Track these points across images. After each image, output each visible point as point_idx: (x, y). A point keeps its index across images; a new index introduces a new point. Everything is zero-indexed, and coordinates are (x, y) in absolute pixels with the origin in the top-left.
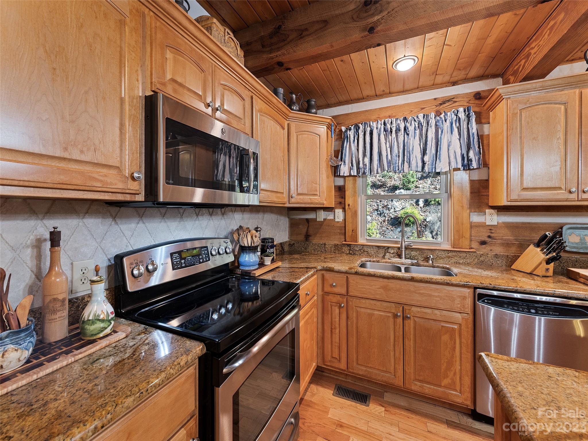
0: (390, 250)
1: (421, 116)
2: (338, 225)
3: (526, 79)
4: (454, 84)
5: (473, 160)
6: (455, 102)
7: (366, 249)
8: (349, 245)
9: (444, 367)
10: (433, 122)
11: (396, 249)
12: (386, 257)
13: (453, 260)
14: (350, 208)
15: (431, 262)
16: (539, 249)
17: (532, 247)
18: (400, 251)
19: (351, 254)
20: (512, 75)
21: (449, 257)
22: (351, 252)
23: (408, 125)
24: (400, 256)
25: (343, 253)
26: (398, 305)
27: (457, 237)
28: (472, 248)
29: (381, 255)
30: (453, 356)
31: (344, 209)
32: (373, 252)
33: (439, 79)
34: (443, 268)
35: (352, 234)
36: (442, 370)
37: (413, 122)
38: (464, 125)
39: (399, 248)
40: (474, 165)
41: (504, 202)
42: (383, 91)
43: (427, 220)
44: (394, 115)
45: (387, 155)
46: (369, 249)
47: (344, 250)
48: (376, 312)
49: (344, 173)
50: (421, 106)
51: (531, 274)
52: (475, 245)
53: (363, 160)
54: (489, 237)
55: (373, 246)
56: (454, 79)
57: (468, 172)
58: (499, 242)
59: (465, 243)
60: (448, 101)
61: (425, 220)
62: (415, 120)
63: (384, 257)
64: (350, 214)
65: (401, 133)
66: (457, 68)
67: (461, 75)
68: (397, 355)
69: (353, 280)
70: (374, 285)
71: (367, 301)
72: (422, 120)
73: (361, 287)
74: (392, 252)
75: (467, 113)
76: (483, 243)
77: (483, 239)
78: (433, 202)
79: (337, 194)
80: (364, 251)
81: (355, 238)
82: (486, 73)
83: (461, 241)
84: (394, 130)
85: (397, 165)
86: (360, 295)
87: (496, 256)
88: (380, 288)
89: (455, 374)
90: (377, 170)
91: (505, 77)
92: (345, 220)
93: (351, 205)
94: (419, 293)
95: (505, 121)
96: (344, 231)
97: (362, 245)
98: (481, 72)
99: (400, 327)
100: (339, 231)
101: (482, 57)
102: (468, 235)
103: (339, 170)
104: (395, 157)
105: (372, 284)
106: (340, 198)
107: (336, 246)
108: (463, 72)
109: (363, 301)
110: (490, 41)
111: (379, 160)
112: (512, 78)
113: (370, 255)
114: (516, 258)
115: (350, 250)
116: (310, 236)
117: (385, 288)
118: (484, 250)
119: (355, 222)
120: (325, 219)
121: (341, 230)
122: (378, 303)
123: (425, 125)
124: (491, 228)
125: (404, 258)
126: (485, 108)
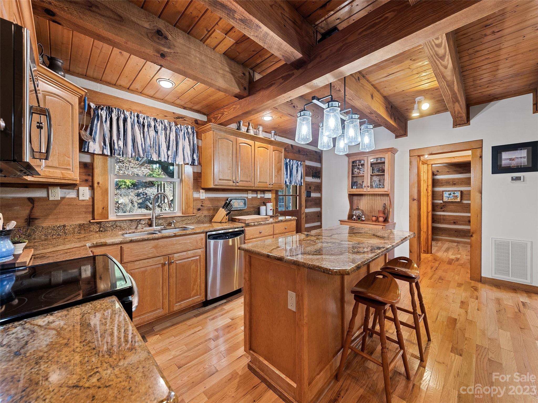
0: (142, 222)
1: (166, 122)
2: (84, 203)
3: (221, 124)
4: (185, 108)
5: (196, 160)
6: (185, 120)
7: (118, 224)
8: (98, 223)
9: (192, 285)
10: (174, 128)
11: (147, 220)
12: (138, 228)
13: (185, 222)
14: (100, 187)
15: (173, 225)
16: (224, 210)
17: (221, 208)
18: (150, 221)
19: (102, 231)
20: (213, 118)
21: (182, 221)
22: (101, 229)
23: (157, 125)
24: (151, 225)
25: (92, 231)
26: (165, 257)
27: (186, 207)
28: (194, 213)
29: (134, 227)
30: (196, 276)
31: (92, 187)
32: (126, 226)
33: (178, 102)
34: (181, 228)
35: (102, 212)
36: (192, 287)
37: (160, 124)
38: (191, 138)
39: (150, 219)
40: (196, 163)
41: (212, 186)
42: (137, 89)
43: (119, 202)
44: (144, 112)
45: (142, 144)
46: (122, 224)
47: (92, 229)
48: (148, 268)
49: (94, 150)
50: (166, 114)
51: (220, 222)
52: (195, 211)
53: (118, 142)
54: (202, 206)
55: (126, 220)
56: (186, 106)
57: (192, 166)
58: (206, 208)
59: (191, 210)
60: (182, 118)
61: (118, 202)
62: (162, 123)
63: (136, 228)
64: (100, 192)
65: (151, 129)
66: (190, 101)
67: (189, 105)
68: (165, 292)
69: (128, 248)
70: (147, 247)
71: (141, 262)
72: (167, 125)
73: (135, 252)
74: (144, 223)
75: (192, 131)
76: (199, 210)
77: (199, 207)
78: (123, 186)
79: (81, 171)
80: (116, 226)
81: (105, 214)
82: (201, 111)
83: (188, 209)
84: (146, 124)
85: (150, 153)
86: (135, 259)
87: (205, 216)
88: (152, 248)
89: (197, 286)
90: (132, 154)
91: (209, 117)
92: (93, 198)
93: (101, 183)
94: (179, 244)
95: (212, 142)
96: (91, 210)
97: (114, 221)
98: (199, 109)
99: (166, 272)
100: (84, 210)
101: (204, 103)
102: (192, 206)
103: (86, 146)
104: (148, 147)
105: (145, 247)
106: (85, 175)
107: (80, 225)
108: (192, 105)
109: (137, 263)
110: (211, 98)
111: (132, 146)
112: (213, 120)
113: (123, 228)
114: (213, 216)
115: (101, 227)
116: (36, 219)
117: (156, 247)
118: (199, 214)
119: (106, 200)
120: (62, 198)
121: (87, 208)
122: (151, 260)
123: (169, 129)
124: (202, 201)
125: (154, 226)
126: (200, 130)
